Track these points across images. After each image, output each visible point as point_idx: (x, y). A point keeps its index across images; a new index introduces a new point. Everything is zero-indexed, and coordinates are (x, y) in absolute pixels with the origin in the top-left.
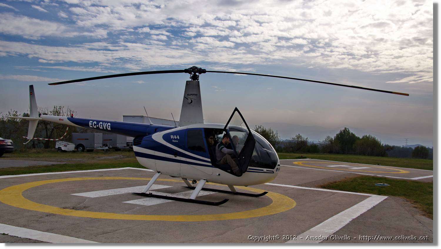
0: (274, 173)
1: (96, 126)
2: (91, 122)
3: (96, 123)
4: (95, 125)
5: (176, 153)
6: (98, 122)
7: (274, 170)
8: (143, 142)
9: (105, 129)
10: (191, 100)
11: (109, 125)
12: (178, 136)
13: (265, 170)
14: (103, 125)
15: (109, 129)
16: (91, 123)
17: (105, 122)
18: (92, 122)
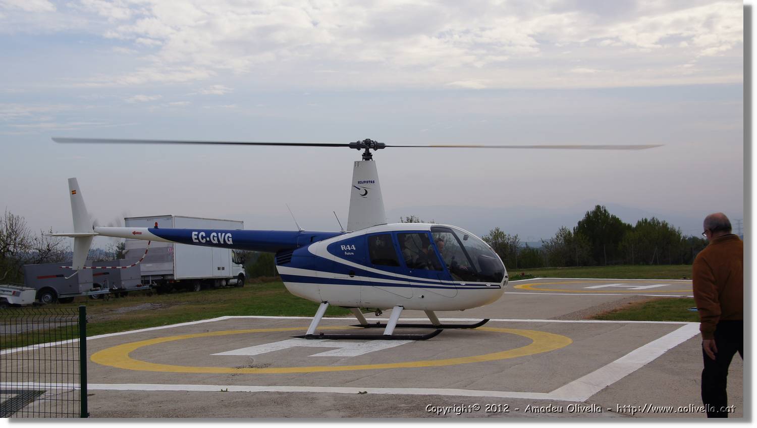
0: (500, 288)
1: (206, 240)
2: (194, 233)
3: (204, 235)
4: (203, 237)
5: (353, 272)
6: (208, 233)
7: (501, 284)
8: (293, 259)
9: (222, 242)
10: (366, 191)
11: (229, 237)
12: (353, 246)
13: (489, 284)
14: (218, 237)
15: (231, 242)
16: (195, 235)
17: (222, 232)
18: (197, 233)
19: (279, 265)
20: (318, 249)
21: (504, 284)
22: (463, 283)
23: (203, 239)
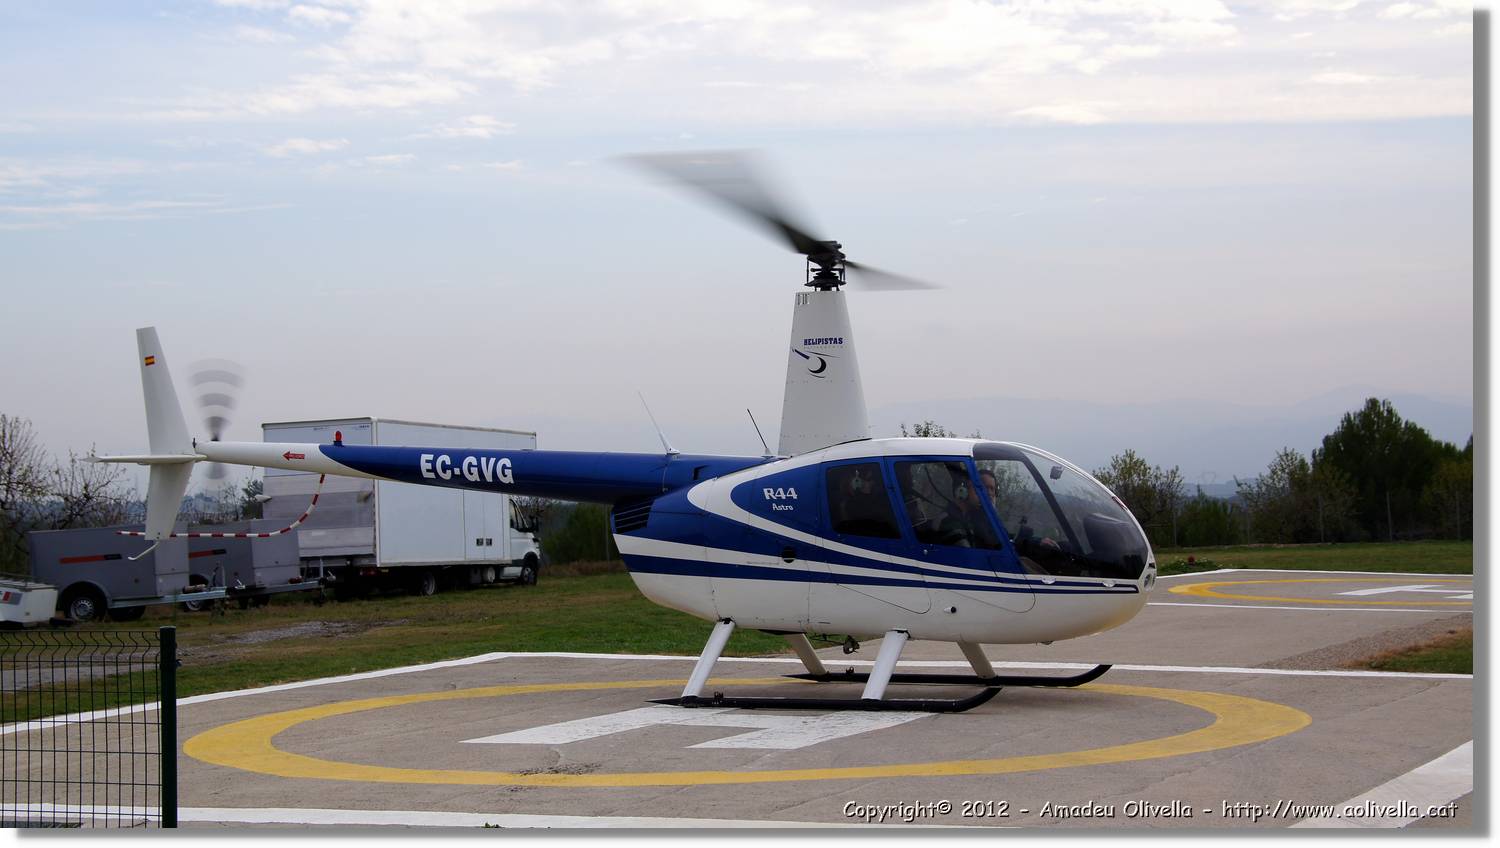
0: (1137, 592)
3: (448, 462)
4: (445, 467)
5: (791, 549)
6: (458, 457)
7: (1139, 582)
8: (653, 520)
9: (489, 479)
10: (822, 361)
13: (1109, 583)
15: (509, 479)
16: (427, 461)
17: (489, 455)
18: (430, 457)
19: (619, 532)
20: (711, 496)
21: (1146, 583)
22: (1049, 579)
23: (444, 471)
